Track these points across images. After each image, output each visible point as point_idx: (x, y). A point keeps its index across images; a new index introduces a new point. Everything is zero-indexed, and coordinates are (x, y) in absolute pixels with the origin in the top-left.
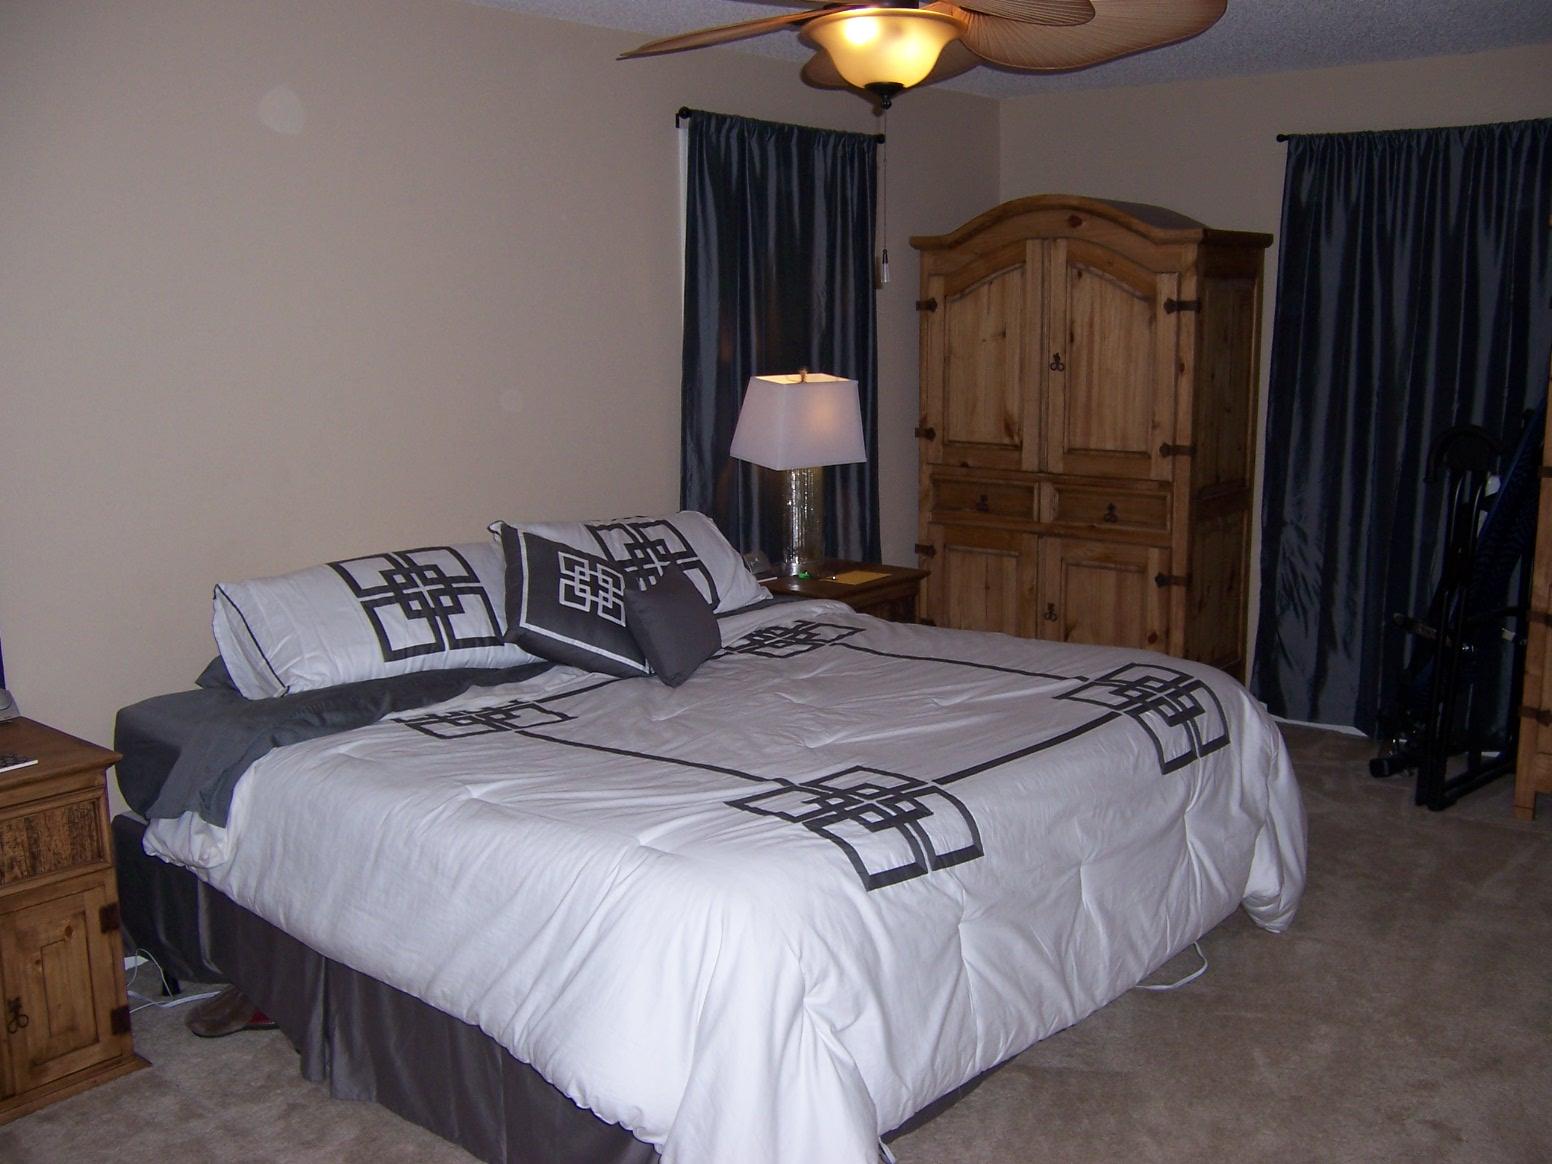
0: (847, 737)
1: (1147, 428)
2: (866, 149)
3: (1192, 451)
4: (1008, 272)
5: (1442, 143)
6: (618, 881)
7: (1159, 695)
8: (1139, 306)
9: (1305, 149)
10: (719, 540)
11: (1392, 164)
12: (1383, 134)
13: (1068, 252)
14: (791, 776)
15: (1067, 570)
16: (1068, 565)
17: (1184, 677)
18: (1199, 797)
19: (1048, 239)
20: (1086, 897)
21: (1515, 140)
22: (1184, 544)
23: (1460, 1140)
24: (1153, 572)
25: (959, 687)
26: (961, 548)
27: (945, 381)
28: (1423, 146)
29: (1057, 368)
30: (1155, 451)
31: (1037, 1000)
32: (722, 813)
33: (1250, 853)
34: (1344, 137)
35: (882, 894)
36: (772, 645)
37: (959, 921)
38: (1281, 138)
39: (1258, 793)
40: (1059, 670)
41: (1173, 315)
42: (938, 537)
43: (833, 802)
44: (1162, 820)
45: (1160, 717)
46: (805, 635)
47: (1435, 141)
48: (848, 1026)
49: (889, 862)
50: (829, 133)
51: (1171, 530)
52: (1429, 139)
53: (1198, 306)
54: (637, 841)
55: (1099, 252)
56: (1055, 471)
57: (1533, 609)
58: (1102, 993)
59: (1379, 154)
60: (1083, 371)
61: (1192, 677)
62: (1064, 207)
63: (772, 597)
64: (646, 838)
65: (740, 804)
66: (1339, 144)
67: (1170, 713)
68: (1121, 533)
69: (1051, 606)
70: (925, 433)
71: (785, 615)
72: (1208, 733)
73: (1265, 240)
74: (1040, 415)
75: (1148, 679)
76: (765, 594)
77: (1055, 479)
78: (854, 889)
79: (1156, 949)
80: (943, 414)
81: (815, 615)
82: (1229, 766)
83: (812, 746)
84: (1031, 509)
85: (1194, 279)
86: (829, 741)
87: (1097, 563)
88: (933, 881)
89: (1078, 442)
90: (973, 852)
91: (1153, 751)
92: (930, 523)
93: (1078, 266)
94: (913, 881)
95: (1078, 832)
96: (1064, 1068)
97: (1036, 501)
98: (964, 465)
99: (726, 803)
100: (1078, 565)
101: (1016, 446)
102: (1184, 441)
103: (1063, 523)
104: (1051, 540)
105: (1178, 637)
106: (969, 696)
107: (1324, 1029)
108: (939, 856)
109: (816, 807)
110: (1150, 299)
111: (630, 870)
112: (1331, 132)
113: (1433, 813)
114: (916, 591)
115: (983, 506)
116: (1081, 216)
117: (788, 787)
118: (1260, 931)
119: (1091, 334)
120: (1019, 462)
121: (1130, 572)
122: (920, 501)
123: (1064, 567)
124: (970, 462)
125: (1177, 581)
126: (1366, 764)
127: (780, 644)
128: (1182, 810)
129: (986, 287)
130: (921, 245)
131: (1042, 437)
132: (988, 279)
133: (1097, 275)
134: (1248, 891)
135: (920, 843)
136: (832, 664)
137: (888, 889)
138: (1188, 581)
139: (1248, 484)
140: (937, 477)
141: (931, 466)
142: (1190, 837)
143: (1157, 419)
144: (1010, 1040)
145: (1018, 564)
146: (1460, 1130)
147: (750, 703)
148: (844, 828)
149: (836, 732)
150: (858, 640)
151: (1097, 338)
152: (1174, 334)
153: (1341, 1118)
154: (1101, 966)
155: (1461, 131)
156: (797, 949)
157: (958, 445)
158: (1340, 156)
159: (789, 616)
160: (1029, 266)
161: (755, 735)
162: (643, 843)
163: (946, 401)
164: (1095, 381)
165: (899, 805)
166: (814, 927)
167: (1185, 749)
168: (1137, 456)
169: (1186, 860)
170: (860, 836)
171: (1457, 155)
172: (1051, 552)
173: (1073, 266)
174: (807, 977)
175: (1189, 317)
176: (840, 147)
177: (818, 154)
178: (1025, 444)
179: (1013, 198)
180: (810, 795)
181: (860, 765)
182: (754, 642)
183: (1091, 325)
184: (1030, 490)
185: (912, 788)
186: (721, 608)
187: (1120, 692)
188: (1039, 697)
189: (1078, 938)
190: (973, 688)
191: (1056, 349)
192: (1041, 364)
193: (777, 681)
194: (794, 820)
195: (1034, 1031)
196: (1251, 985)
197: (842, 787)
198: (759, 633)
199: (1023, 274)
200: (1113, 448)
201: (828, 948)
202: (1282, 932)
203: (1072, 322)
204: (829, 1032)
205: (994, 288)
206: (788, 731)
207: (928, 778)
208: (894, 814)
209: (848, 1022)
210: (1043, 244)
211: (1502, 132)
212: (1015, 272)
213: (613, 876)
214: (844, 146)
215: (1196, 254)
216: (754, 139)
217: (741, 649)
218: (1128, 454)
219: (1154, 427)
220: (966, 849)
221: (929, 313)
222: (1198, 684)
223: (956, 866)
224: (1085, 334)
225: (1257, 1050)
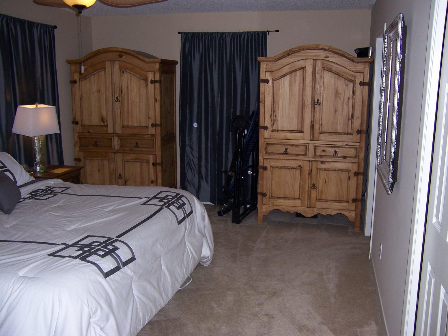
0: (80, 225)
1: (147, 119)
2: (51, 30)
3: (161, 125)
4: (100, 71)
5: (224, 36)
6: (13, 291)
7: (173, 201)
8: (142, 82)
9: (186, 37)
10: (14, 161)
11: (211, 42)
12: (208, 33)
13: (119, 65)
14: (66, 242)
15: (124, 163)
16: (124, 161)
17: (178, 194)
18: (188, 230)
19: (112, 61)
20: (163, 267)
21: (243, 37)
22: (160, 153)
23: (273, 318)
24: (151, 162)
25: (110, 204)
26: (89, 158)
27: (81, 106)
28: (219, 37)
29: (117, 101)
30: (150, 126)
31: (154, 302)
32: (48, 259)
33: (202, 244)
34: (198, 33)
35: (110, 279)
36: (39, 196)
37: (132, 282)
38: (179, 33)
39: (202, 226)
40: (139, 195)
41: (153, 85)
42: (81, 155)
43: (86, 249)
44: (180, 238)
45: (175, 207)
46: (49, 191)
47: (222, 36)
48: (105, 326)
49: (110, 267)
50: (38, 24)
51: (156, 149)
52: (221, 35)
53: (160, 82)
54: (19, 275)
55: (129, 65)
56: (118, 133)
57: (259, 166)
58: (170, 295)
59: (207, 39)
60: (126, 102)
61: (180, 194)
62: (117, 51)
63: (34, 179)
64: (21, 273)
65: (53, 255)
66: (196, 35)
67: (177, 206)
68: (140, 151)
69: (120, 175)
70: (75, 122)
71: (42, 185)
72: (188, 211)
73: (177, 62)
74: (113, 116)
75: (168, 196)
76: (32, 179)
77: (118, 135)
78: (101, 278)
79: (182, 279)
80: (81, 116)
81: (52, 184)
82: (194, 219)
83: (68, 230)
84: (111, 145)
85: (159, 74)
86: (73, 227)
87: (134, 160)
88: (123, 271)
89: (125, 124)
90: (133, 259)
91: (175, 218)
92: (78, 151)
93: (122, 70)
94: (118, 273)
95: (159, 246)
96: (159, 320)
97: (113, 142)
98: (89, 132)
99: (48, 255)
100: (127, 161)
101: (105, 126)
102: (158, 122)
103: (121, 149)
104: (119, 154)
105: (160, 181)
106: (114, 206)
107: (229, 293)
108: (124, 262)
109: (81, 252)
110: (146, 80)
111: (17, 287)
112: (193, 32)
113: (237, 225)
114: (80, 174)
115: (96, 145)
116: (123, 54)
117: (68, 246)
118: (202, 266)
119: (128, 90)
120: (107, 131)
121: (144, 162)
122: (75, 144)
123: (123, 162)
124: (91, 131)
125: (159, 164)
126: (216, 213)
127: (43, 195)
128: (184, 235)
129: (93, 76)
130: (70, 62)
131: (114, 123)
132: (94, 73)
133: (129, 72)
134: (202, 255)
135: (118, 259)
136: (64, 200)
137: (111, 276)
138: (162, 164)
139: (175, 134)
140: (80, 136)
141: (78, 133)
142: (187, 243)
143: (150, 116)
144: (149, 316)
145: (108, 162)
146: (272, 315)
147: (41, 217)
148: (93, 258)
149: (75, 224)
150: (69, 191)
151: (130, 91)
152: (153, 90)
153: (242, 319)
154: (169, 286)
155: (229, 33)
156: (86, 303)
157: (86, 126)
158: (196, 39)
159: (43, 185)
160: (107, 69)
161: (47, 228)
162: (20, 275)
163: (81, 112)
164: (130, 105)
165: (108, 247)
166: (91, 295)
167: (183, 216)
168: (144, 127)
169: (187, 249)
170: (99, 260)
171: (228, 40)
172: (119, 158)
173: (121, 70)
174: (91, 313)
175: (158, 85)
176: (42, 29)
177: (35, 30)
178: (108, 125)
179: (100, 48)
180: (77, 248)
181: (88, 234)
182: (32, 195)
183: (128, 87)
184: (111, 139)
185: (109, 241)
186: (18, 184)
187: (161, 201)
188: (137, 204)
189: (162, 280)
190: (113, 204)
191: (117, 95)
192: (112, 99)
193: (47, 208)
194: (76, 258)
195: (155, 312)
196: (205, 283)
197: (87, 243)
198: (33, 192)
199: (105, 72)
200: (136, 125)
201: (96, 300)
202: (209, 266)
203: (122, 87)
204: (100, 329)
205: (95, 76)
206: (58, 226)
207: (114, 236)
208: (108, 251)
209: (105, 324)
210: (111, 63)
211: (240, 34)
212: (102, 71)
213: (11, 289)
214: (43, 28)
215: (159, 66)
216: (12, 23)
217: (29, 198)
218: (141, 127)
219: (149, 118)
220: (131, 258)
221: (74, 84)
222: (182, 196)
223: (129, 264)
224: (126, 90)
225: (213, 303)
